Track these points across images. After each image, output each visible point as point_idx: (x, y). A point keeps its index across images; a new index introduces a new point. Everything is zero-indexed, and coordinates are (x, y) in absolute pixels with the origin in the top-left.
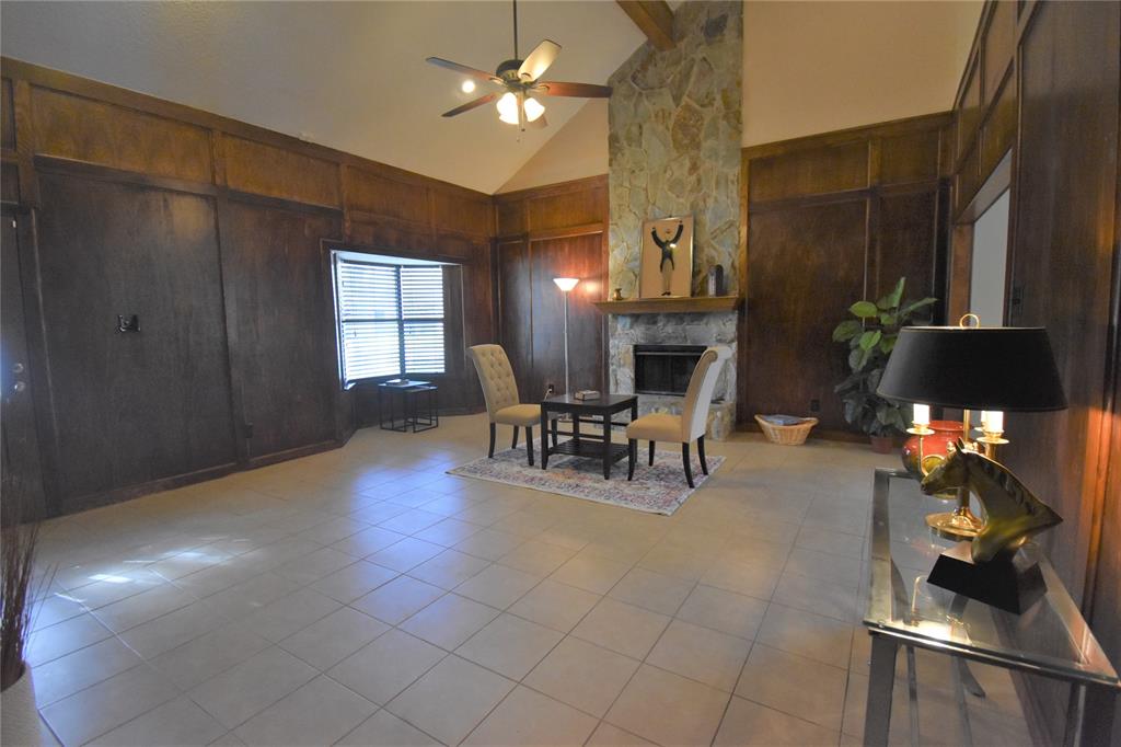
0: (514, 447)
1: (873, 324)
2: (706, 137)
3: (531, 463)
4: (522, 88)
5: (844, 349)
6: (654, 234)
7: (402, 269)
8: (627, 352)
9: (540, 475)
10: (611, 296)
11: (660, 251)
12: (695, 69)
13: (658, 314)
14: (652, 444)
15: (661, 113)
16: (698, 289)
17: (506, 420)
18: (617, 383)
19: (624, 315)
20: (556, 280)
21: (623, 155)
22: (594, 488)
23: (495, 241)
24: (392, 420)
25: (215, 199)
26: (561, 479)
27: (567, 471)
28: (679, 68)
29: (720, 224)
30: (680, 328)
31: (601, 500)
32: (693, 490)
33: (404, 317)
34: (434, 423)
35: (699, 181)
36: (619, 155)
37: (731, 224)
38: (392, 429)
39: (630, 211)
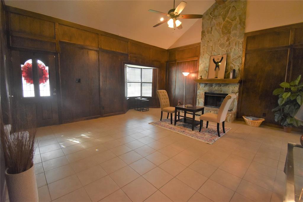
0: (167, 118)
1: (288, 90)
2: (233, 30)
3: (172, 123)
4: (175, 17)
5: (277, 98)
6: (214, 60)
7: (143, 69)
8: (203, 94)
9: (173, 127)
10: (199, 78)
11: (215, 65)
12: (231, 10)
13: (213, 84)
14: (208, 122)
15: (218, 24)
16: (227, 76)
17: (166, 111)
18: (199, 103)
19: (202, 84)
20: (183, 73)
21: (206, 36)
22: (189, 133)
23: (167, 62)
24: (138, 108)
25: (99, 51)
26: (179, 129)
27: (181, 127)
28: (225, 10)
29: (236, 57)
30: (220, 88)
31: (190, 137)
32: (220, 137)
33: (142, 82)
34: (148, 110)
35: (229, 44)
36: (204, 37)
37: (239, 57)
38: (138, 110)
39: (207, 53)
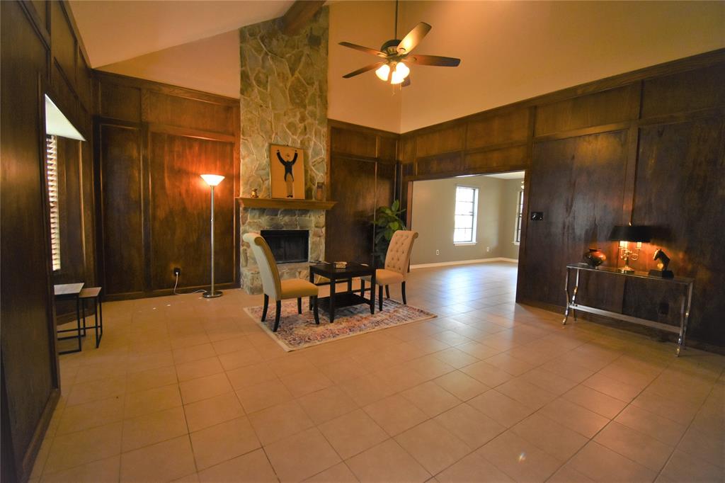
2: (309, 104)
3: (316, 323)
6: (278, 154)
11: (283, 168)
12: (303, 59)
13: (280, 210)
15: (281, 75)
19: (253, 209)
21: (253, 90)
27: (345, 318)
28: (294, 52)
29: (317, 158)
30: (293, 218)
35: (305, 128)
39: (259, 133)
